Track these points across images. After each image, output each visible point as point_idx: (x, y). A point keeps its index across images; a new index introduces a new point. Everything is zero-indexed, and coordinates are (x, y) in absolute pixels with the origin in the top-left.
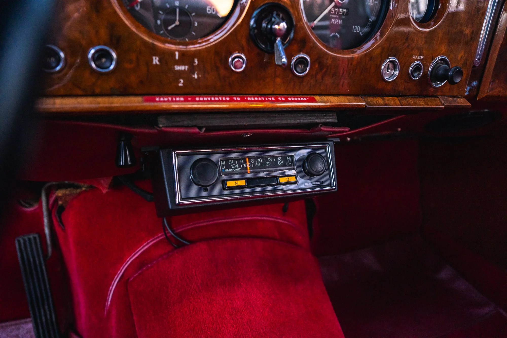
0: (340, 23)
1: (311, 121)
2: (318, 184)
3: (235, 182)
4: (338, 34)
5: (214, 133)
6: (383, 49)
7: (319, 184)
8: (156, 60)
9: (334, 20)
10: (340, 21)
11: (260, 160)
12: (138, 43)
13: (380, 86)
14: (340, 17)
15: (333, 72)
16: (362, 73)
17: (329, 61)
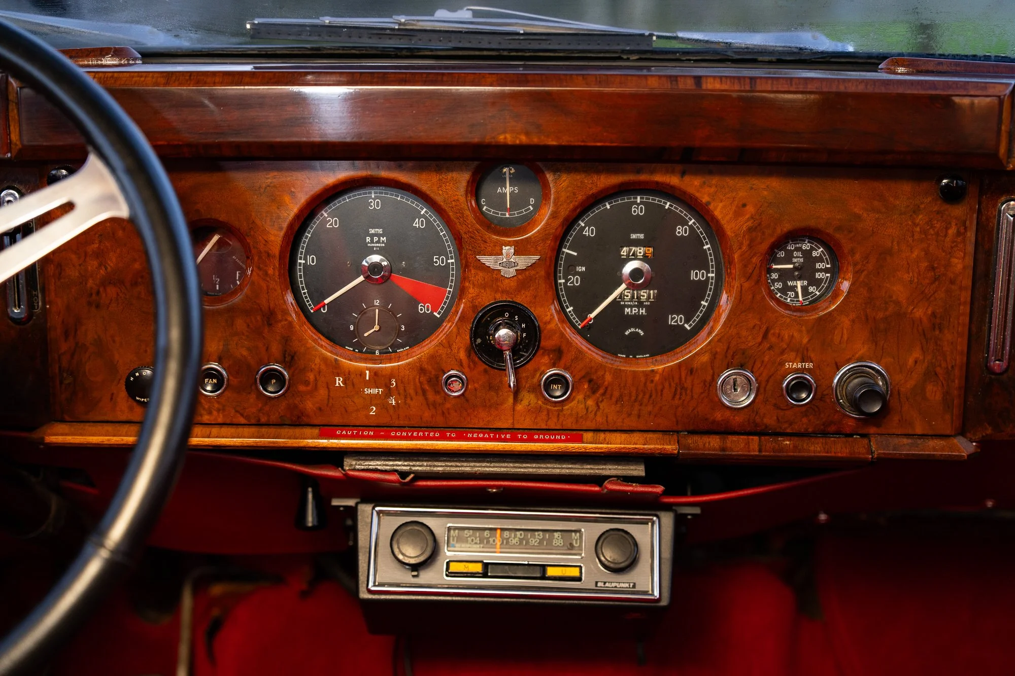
0: (642, 313)
1: (592, 471)
2: (625, 588)
3: (465, 566)
4: (640, 331)
5: (424, 483)
6: (714, 356)
7: (627, 588)
8: (339, 382)
9: (629, 309)
10: (642, 310)
11: (521, 535)
12: (317, 361)
13: (718, 416)
14: (640, 304)
15: (616, 394)
16: (675, 395)
17: (608, 377)
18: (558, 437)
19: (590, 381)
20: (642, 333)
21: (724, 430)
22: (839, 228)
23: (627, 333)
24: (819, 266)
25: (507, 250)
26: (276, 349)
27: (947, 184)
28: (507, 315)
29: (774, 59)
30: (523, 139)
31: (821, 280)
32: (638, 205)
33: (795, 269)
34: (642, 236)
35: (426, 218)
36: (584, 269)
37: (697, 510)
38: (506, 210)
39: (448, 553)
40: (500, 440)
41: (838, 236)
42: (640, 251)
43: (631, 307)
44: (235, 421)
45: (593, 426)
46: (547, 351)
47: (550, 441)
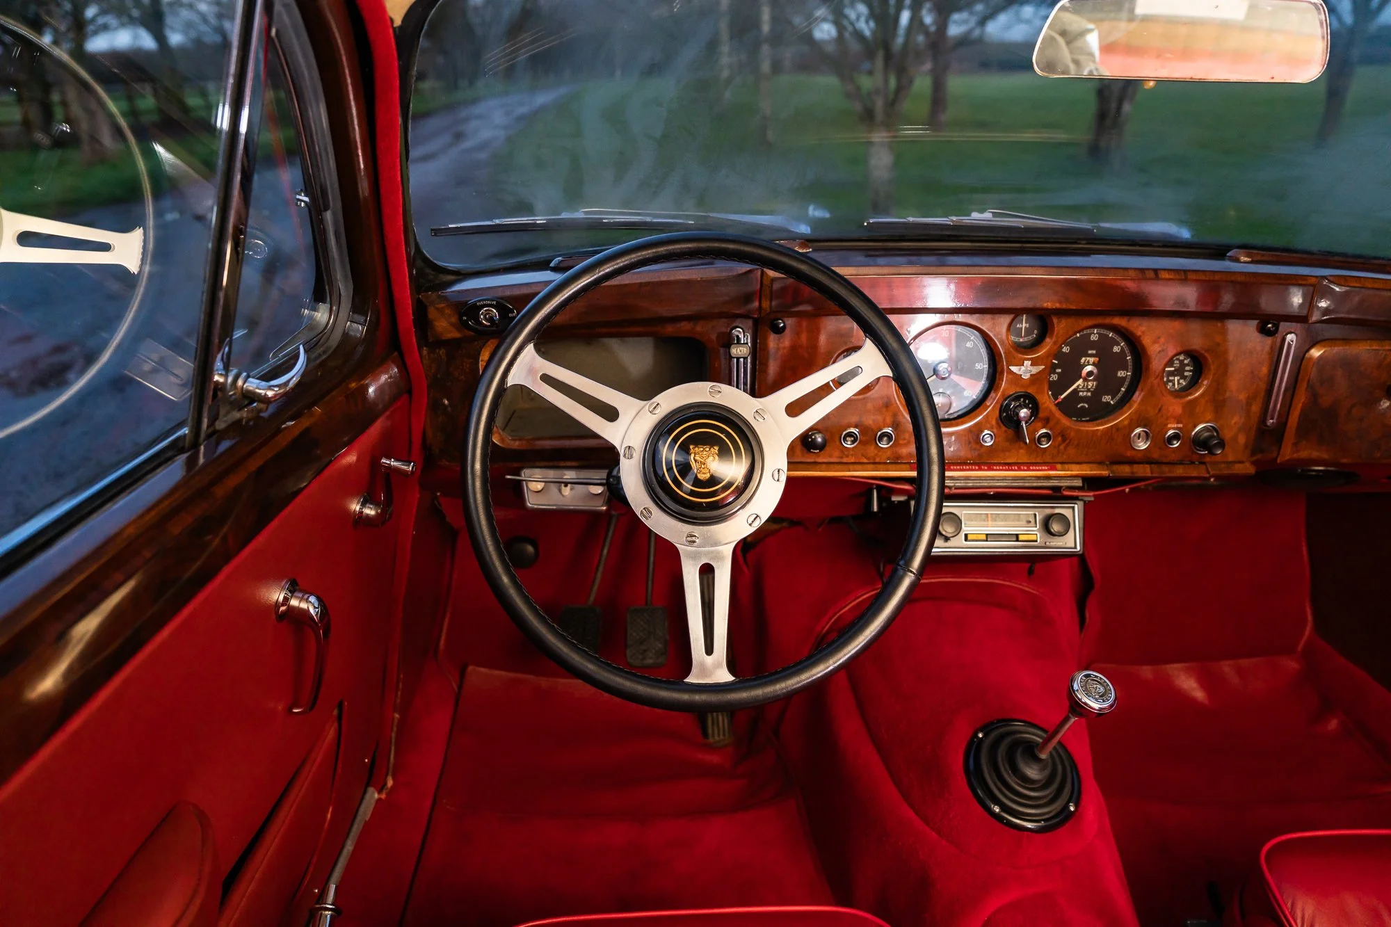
0: (1089, 395)
1: (1054, 484)
2: (1061, 546)
3: (974, 536)
6: (1131, 421)
7: (1063, 545)
10: (1089, 393)
13: (1129, 454)
14: (1088, 390)
15: (1076, 443)
16: (1107, 442)
17: (1073, 434)
18: (1043, 468)
19: (1063, 436)
20: (1087, 406)
21: (1131, 462)
22: (1207, 351)
23: (1079, 406)
24: (1187, 368)
25: (1027, 363)
26: (889, 420)
27: (1270, 328)
28: (1022, 400)
29: (1160, 244)
30: (1058, 305)
31: (1187, 376)
32: (1095, 334)
33: (1175, 370)
34: (1094, 352)
35: (974, 342)
36: (1060, 370)
37: (1092, 499)
38: (1021, 337)
39: (966, 529)
40: (1012, 470)
41: (1206, 354)
42: (1092, 360)
43: (1083, 392)
44: (861, 461)
45: (1061, 461)
46: (1041, 420)
47: (1039, 470)
